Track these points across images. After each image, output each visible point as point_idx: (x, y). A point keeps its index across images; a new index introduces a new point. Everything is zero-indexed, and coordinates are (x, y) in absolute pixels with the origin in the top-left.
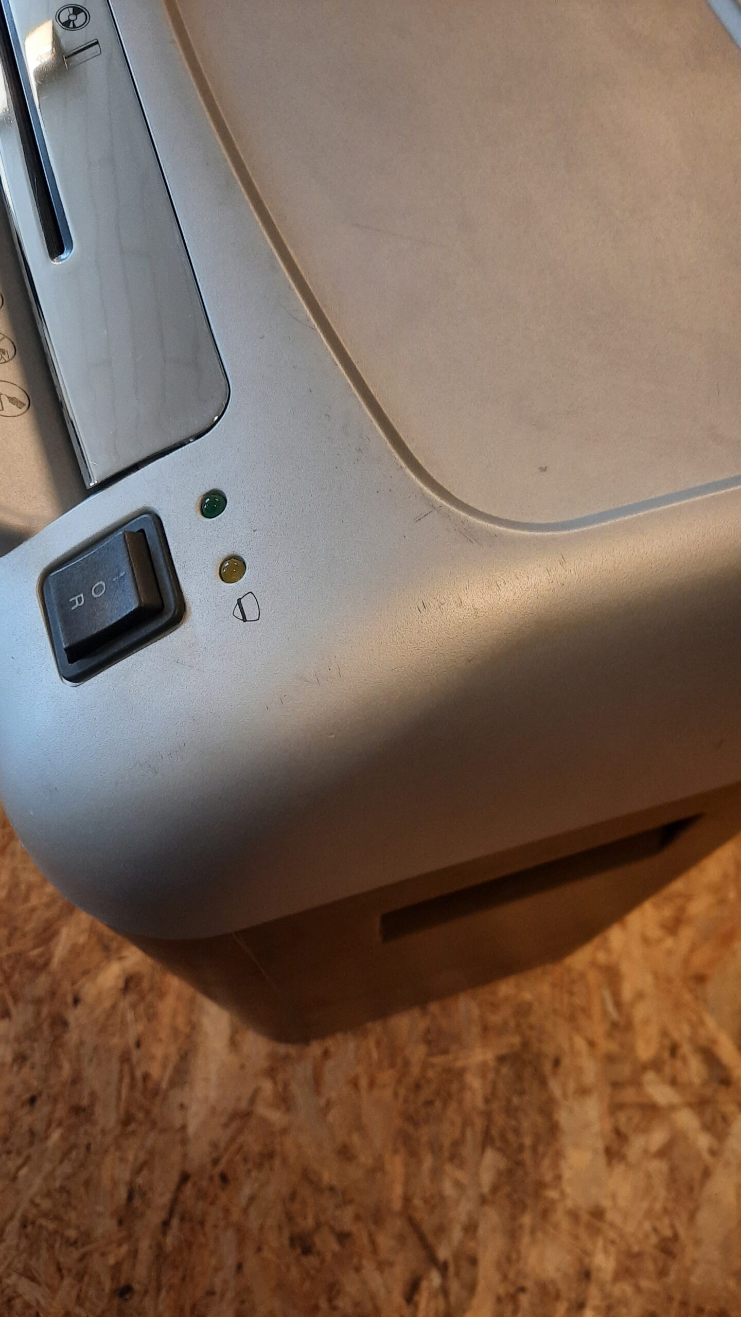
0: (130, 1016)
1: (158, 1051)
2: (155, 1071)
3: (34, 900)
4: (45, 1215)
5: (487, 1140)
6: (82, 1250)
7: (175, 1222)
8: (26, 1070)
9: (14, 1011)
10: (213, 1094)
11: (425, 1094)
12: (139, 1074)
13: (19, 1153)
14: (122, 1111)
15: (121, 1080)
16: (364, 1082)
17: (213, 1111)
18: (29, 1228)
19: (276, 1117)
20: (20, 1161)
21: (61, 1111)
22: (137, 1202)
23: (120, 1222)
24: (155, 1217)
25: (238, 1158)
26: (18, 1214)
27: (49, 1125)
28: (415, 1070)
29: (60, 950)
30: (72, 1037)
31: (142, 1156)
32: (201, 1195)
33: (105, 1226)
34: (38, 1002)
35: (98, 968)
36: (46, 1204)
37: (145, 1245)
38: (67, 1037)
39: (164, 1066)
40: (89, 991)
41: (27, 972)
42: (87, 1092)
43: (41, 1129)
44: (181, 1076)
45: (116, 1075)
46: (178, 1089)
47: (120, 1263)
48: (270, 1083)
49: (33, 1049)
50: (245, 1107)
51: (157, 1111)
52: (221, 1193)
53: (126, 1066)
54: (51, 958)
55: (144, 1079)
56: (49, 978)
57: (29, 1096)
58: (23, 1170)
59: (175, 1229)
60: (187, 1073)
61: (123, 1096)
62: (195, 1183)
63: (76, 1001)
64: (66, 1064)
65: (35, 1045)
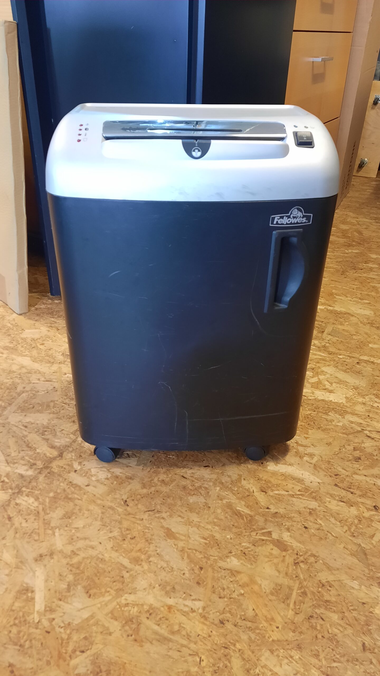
0: (276, 492)
1: (291, 486)
2: (298, 488)
3: (222, 517)
4: (350, 529)
5: (326, 414)
6: (362, 518)
7: (352, 490)
8: (293, 528)
9: (269, 530)
10: (308, 473)
11: (312, 423)
12: (299, 493)
13: (327, 535)
14: (312, 500)
15: (300, 498)
16: (306, 436)
17: (314, 474)
18: (355, 535)
19: (315, 459)
20: (329, 535)
21: (311, 519)
22: (345, 500)
23: (352, 506)
24: (350, 496)
25: (330, 470)
26: (351, 538)
27: (317, 523)
29: (247, 511)
30: (282, 511)
31: (328, 496)
32: (342, 481)
33: (354, 511)
34: (266, 521)
35: (256, 499)
36: (346, 528)
37: (359, 500)
38: (281, 513)
39: (297, 485)
40: (264, 504)
41: (253, 523)
42: (304, 509)
43: (317, 526)
44: (300, 481)
45: (298, 500)
46: (305, 483)
47: (366, 508)
48: (304, 458)
49: (285, 525)
50: (312, 466)
51: (312, 490)
52: (341, 477)
53: (295, 496)
54: (249, 514)
55: (301, 491)
56: (257, 516)
57: (304, 529)
58: (333, 534)
59: (354, 490)
60: (299, 479)
61: (307, 499)
62: (338, 483)
63: (268, 508)
64: (293, 515)
65: (284, 524)
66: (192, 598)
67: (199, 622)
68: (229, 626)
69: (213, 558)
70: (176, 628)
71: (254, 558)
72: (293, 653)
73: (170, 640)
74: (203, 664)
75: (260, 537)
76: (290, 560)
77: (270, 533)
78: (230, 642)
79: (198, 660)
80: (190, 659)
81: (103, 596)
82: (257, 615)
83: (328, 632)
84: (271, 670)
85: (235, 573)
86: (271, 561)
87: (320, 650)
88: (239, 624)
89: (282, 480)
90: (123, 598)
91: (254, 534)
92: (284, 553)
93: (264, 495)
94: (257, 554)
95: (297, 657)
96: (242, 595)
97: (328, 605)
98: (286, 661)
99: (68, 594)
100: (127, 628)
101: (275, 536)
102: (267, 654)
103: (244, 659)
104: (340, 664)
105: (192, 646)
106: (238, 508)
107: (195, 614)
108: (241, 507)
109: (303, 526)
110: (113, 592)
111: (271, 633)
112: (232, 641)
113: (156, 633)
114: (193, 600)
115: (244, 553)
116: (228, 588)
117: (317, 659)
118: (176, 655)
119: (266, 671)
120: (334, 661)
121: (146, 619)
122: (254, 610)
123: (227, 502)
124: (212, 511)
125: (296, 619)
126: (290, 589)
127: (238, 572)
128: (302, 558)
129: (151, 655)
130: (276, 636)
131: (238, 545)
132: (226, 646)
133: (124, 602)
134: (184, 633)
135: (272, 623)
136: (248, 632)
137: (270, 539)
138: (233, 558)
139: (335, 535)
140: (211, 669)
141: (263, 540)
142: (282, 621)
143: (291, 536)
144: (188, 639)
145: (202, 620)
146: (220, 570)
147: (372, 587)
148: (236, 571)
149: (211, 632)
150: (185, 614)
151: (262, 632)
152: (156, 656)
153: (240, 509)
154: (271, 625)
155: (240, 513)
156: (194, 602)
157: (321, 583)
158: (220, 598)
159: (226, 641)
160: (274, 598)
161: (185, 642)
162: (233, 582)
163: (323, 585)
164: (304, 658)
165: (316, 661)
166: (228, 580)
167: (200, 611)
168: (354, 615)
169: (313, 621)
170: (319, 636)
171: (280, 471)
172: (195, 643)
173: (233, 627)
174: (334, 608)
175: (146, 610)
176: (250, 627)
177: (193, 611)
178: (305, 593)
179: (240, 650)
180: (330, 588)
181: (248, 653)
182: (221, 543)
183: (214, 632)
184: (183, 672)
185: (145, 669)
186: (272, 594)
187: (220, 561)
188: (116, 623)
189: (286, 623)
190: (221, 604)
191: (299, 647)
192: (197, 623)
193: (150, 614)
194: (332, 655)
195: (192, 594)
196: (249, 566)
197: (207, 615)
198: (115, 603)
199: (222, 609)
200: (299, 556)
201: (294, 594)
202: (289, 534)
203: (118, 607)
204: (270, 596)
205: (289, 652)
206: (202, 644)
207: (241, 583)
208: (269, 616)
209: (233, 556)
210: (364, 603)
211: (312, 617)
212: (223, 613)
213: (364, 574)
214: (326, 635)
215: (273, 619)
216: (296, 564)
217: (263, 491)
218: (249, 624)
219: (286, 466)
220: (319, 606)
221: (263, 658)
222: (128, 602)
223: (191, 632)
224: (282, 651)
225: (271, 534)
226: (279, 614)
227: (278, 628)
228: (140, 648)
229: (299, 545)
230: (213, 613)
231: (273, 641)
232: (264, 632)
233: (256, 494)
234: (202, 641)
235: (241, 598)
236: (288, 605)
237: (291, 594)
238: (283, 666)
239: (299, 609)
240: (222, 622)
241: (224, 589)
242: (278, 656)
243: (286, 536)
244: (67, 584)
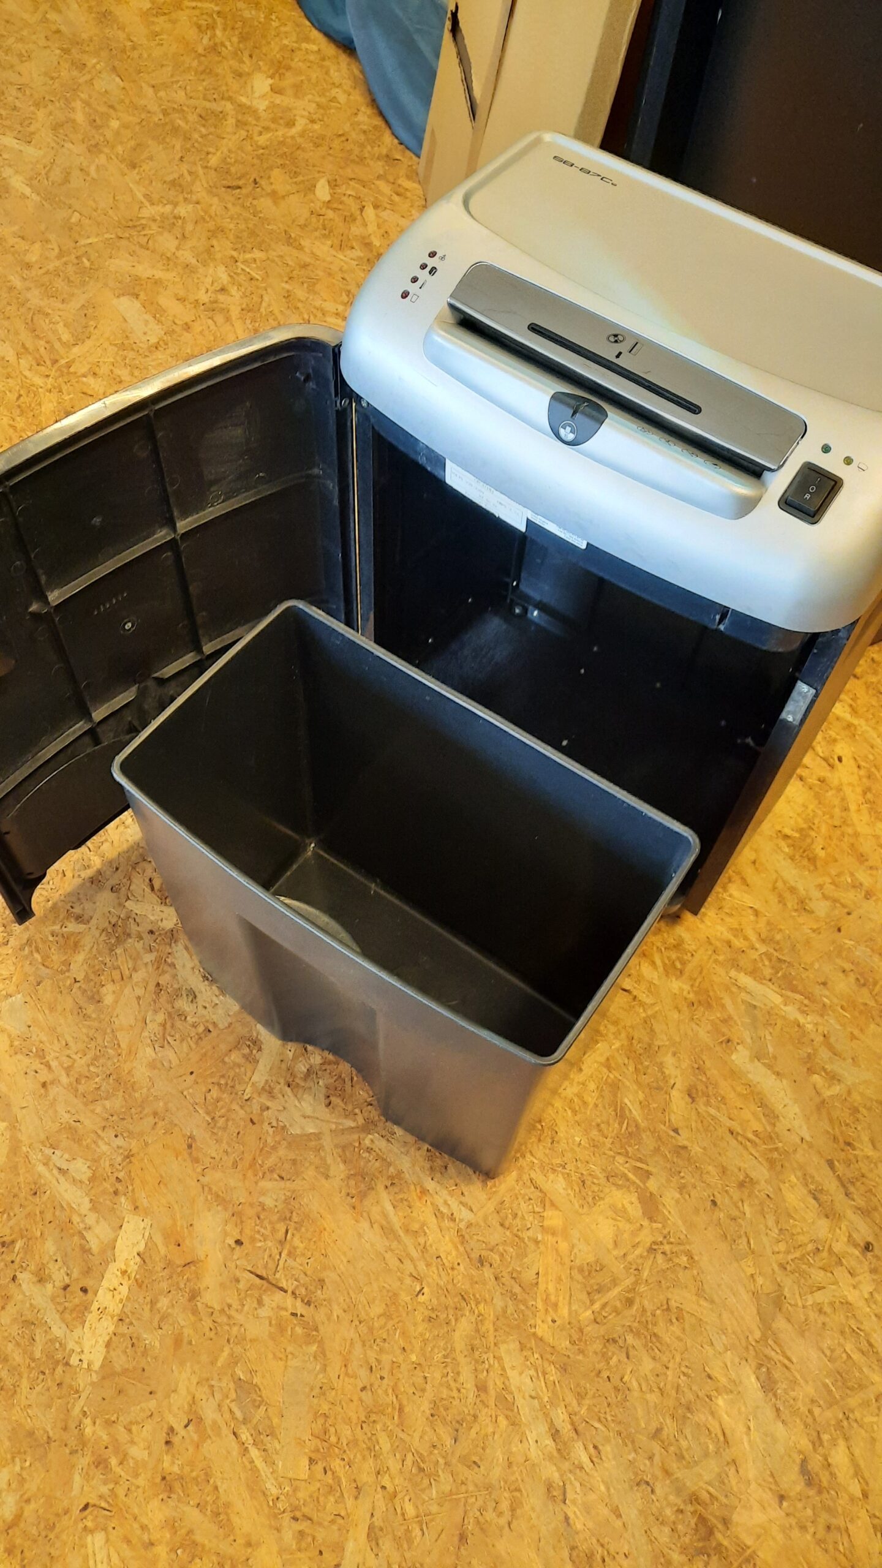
0: (712, 1111)
1: (747, 1115)
2: (756, 1126)
3: (591, 1100)
4: (788, 1252)
6: (826, 1248)
7: (852, 1189)
8: (693, 1193)
9: (650, 1169)
10: (796, 1109)
12: (750, 1136)
13: (740, 1237)
14: (764, 1162)
15: (746, 1148)
16: (856, 1032)
17: (807, 1118)
18: (788, 1267)
19: (836, 1089)
20: (745, 1240)
21: (736, 1195)
22: (823, 1198)
23: (827, 1217)
24: (840, 1196)
25: (844, 1128)
26: (776, 1268)
27: (737, 1207)
28: (872, 1003)
29: (636, 1113)
30: (696, 1150)
31: (799, 1174)
32: (848, 1163)
33: (823, 1228)
34: (657, 1150)
35: (668, 1102)
36: (782, 1247)
37: (849, 1213)
38: (693, 1153)
39: (759, 1120)
40: (675, 1119)
41: (632, 1141)
42: (736, 1170)
43: (735, 1213)
44: (772, 1116)
45: (740, 1147)
46: (778, 1124)
47: (850, 1236)
48: (816, 1076)
49: (683, 1177)
50: (817, 1100)
51: (780, 1145)
52: (855, 1152)
53: (740, 1138)
54: (635, 1121)
55: (757, 1136)
56: (648, 1133)
57: (710, 1203)
58: (752, 1242)
59: (855, 1192)
60: (773, 1112)
61: (757, 1155)
62: (838, 1161)
63: (676, 1131)
64: (710, 1168)
65: (682, 1174)
66: (463, 1199)
67: (452, 1241)
68: (487, 1273)
69: (532, 1158)
70: (415, 1226)
71: (594, 1198)
72: (551, 1369)
73: (397, 1238)
74: (421, 1298)
75: (626, 1172)
76: (646, 1238)
77: (648, 1174)
78: (474, 1295)
79: (418, 1289)
80: (408, 1281)
81: (346, 1117)
82: (537, 1283)
83: (621, 1379)
84: (504, 1369)
85: (548, 1204)
86: (615, 1220)
87: (591, 1393)
88: (504, 1280)
89: (740, 1095)
90: (370, 1136)
91: (620, 1159)
92: (646, 1223)
93: (687, 1104)
94: (602, 1195)
95: (551, 1378)
96: (537, 1242)
97: (651, 1342)
98: (532, 1372)
99: (302, 1084)
100: (352, 1183)
101: (652, 1185)
102: (514, 1346)
103: (477, 1331)
104: (603, 1429)
105: (422, 1266)
106: (626, 1101)
107: (452, 1225)
108: (631, 1100)
109: (712, 1198)
110: (360, 1120)
111: (539, 1322)
112: (478, 1296)
113: (385, 1215)
114: (461, 1203)
115: (583, 1182)
116: (523, 1218)
117: (578, 1400)
118: (393, 1262)
119: (496, 1365)
120: (600, 1421)
121: (383, 1188)
122: (538, 1274)
123: (615, 1077)
124: (581, 1080)
125: (589, 1328)
126: (615, 1282)
127: (553, 1204)
128: (667, 1248)
129: (363, 1241)
130: (542, 1330)
131: (582, 1163)
132: (465, 1296)
133: (367, 1142)
134: (422, 1240)
135: (550, 1309)
136: (508, 1299)
137: (642, 1185)
138: (560, 1178)
139: (752, 1246)
140: (427, 1313)
141: (628, 1180)
142: (566, 1315)
143: (677, 1202)
144: (423, 1252)
145: (457, 1240)
146: (529, 1183)
147: (744, 1362)
148: (551, 1201)
149: (459, 1264)
150: (438, 1214)
151: (527, 1312)
152: (368, 1246)
153: (629, 1104)
154: (547, 1310)
155: (622, 1109)
156: (461, 1206)
157: (667, 1303)
158: (502, 1225)
159: (471, 1291)
160: (579, 1277)
161: (414, 1254)
162: (536, 1216)
163: (668, 1309)
164: (561, 1387)
165: (575, 1403)
166: (530, 1207)
167: (462, 1225)
168: (680, 1381)
169: (612, 1348)
170: (605, 1374)
171: (750, 1076)
172: (428, 1265)
173: (493, 1279)
174: (658, 1352)
175: (390, 1173)
176: (515, 1294)
177: (452, 1218)
178: (630, 1302)
179: (480, 1315)
180: (674, 1320)
181: (488, 1326)
182: (558, 1142)
183: (462, 1267)
184: (388, 1291)
185: (345, 1254)
186: (581, 1270)
187: (537, 1170)
188: (342, 1166)
189: (569, 1323)
190: (496, 1236)
191: (564, 1369)
192: (447, 1238)
193: (392, 1184)
194: (602, 1411)
195: (466, 1193)
196: (577, 1206)
197: (467, 1237)
198: (356, 1136)
199: (493, 1243)
200: (665, 1241)
201: (615, 1292)
202: (678, 1195)
203: (357, 1144)
204: (576, 1271)
205: (546, 1364)
206: (436, 1272)
207: (546, 1223)
208: (553, 1298)
209: (563, 1174)
210: (710, 1377)
211: (615, 1341)
212: (492, 1250)
213: (748, 1337)
214: (615, 1380)
215: (555, 1306)
216: (651, 1250)
217: (691, 1095)
218: (517, 1289)
219: (769, 1072)
220: (637, 1334)
221: (503, 1347)
222: (373, 1147)
223: (431, 1246)
224: (536, 1356)
225: (648, 1178)
226: (570, 1303)
227: (554, 1321)
228: (353, 1222)
229: (680, 1223)
230: (478, 1240)
231: (534, 1334)
232: (531, 1316)
233: (674, 1093)
234: (438, 1269)
235: (532, 1246)
236: (592, 1302)
237: (609, 1289)
238: (524, 1375)
239: (605, 1317)
240: (481, 1261)
241: (515, 1216)
242: (526, 1359)
243: (670, 1198)
244: (308, 1067)
